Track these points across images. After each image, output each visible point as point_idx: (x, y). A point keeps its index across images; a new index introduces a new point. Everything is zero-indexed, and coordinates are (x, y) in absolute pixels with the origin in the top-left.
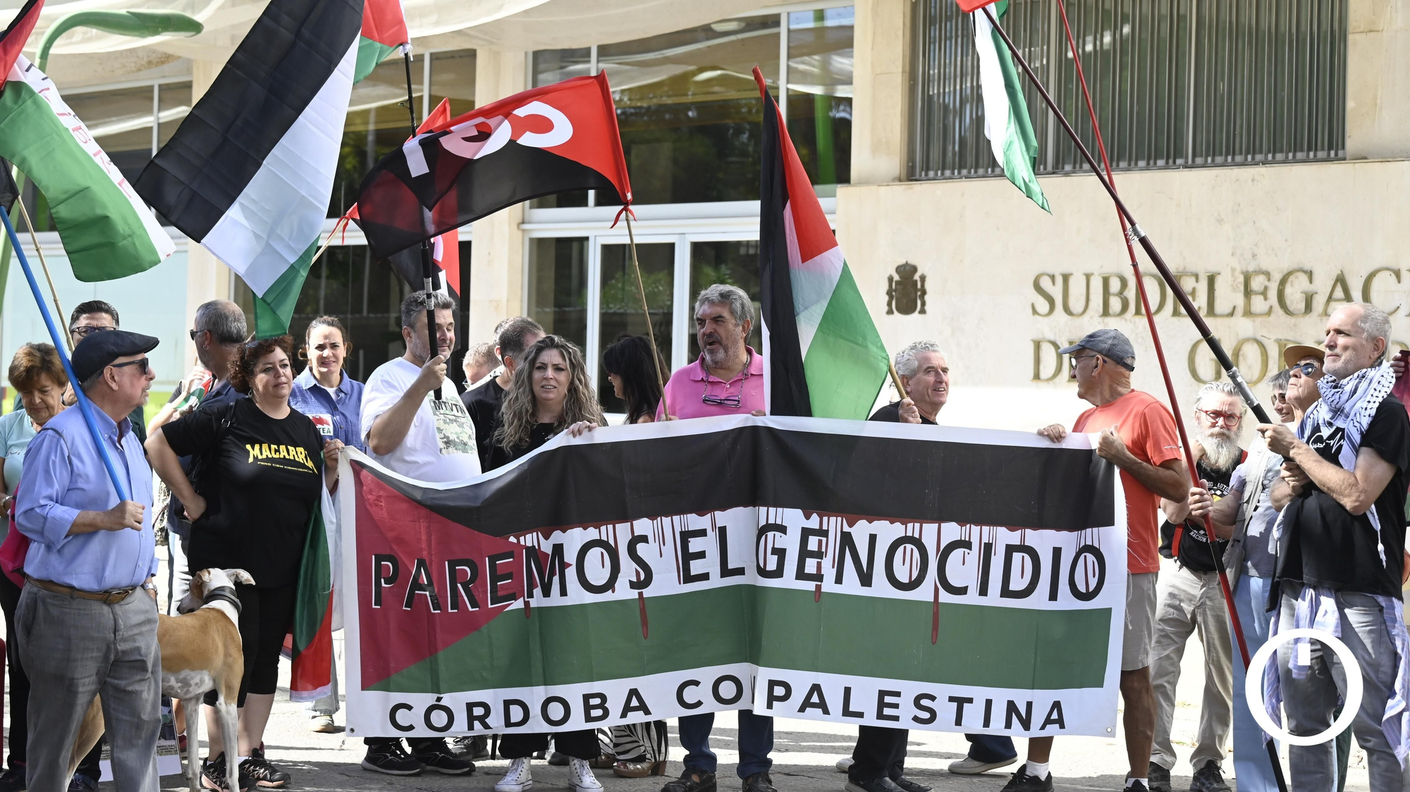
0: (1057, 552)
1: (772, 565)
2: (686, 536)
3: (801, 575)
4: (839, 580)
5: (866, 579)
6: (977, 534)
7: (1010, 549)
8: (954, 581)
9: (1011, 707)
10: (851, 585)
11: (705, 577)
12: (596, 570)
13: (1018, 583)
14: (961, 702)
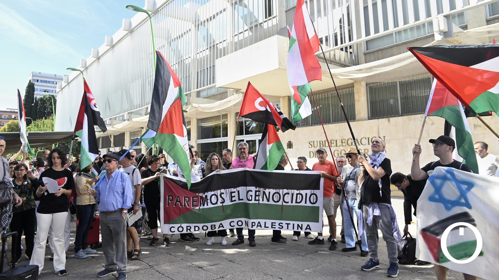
0: (306, 194)
1: (250, 198)
2: (231, 193)
3: (255, 200)
4: (263, 200)
5: (268, 200)
6: (290, 191)
7: (297, 194)
8: (286, 201)
9: (298, 225)
10: (265, 201)
11: (235, 201)
12: (214, 199)
13: (299, 200)
14: (288, 224)
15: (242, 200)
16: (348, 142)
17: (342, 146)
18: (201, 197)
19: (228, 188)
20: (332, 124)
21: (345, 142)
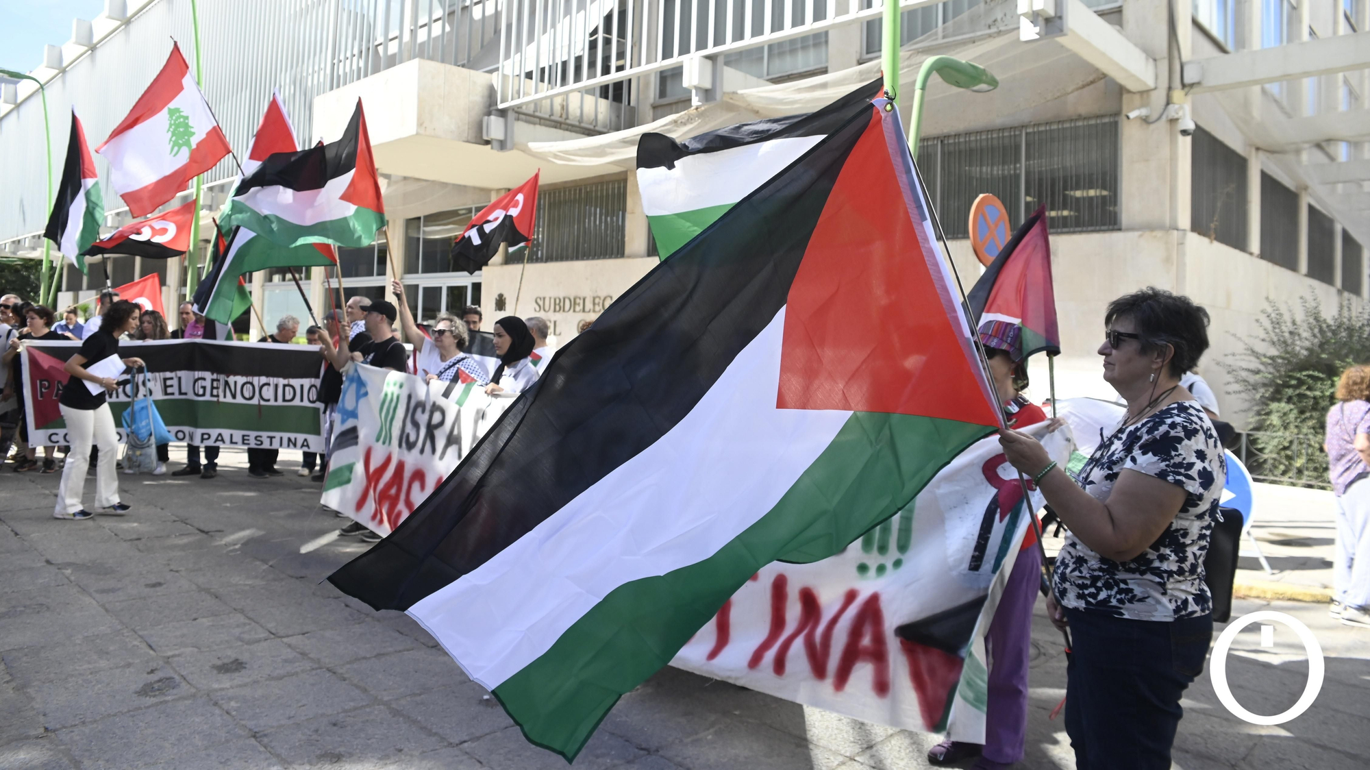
0: (302, 386)
1: (201, 392)
2: (165, 380)
3: (212, 395)
4: (225, 397)
5: (234, 396)
6: (273, 380)
7: (285, 386)
8: (265, 397)
9: (289, 440)
10: (229, 399)
11: (173, 394)
13: (288, 397)
14: (271, 438)
15: (186, 394)
19: (159, 371)
21: (599, 304)
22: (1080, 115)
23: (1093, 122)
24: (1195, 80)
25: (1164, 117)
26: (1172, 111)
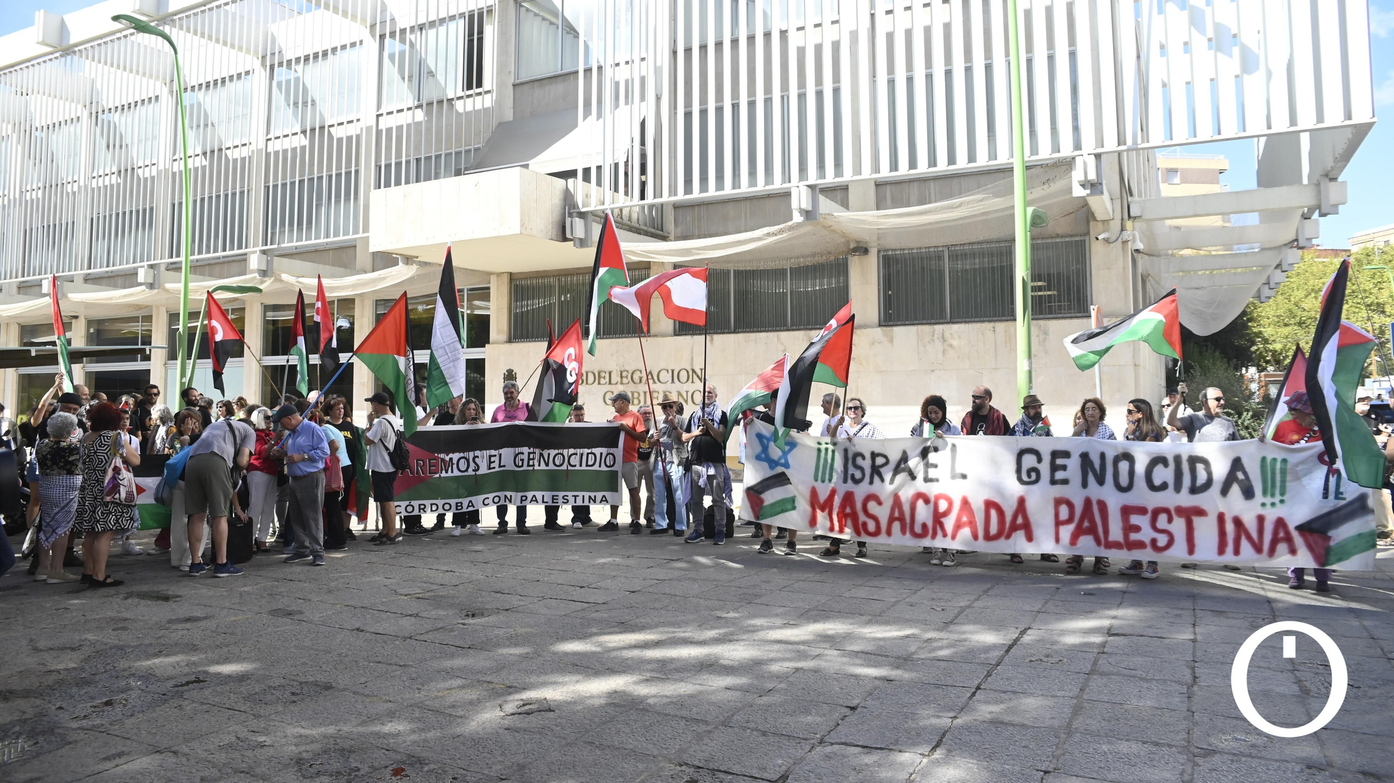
0: (602, 454)
1: (520, 463)
2: (490, 456)
3: (528, 465)
4: (539, 465)
5: (547, 465)
6: (579, 451)
7: (588, 454)
8: (573, 463)
10: (543, 467)
11: (494, 468)
12: (463, 465)
13: (590, 463)
14: (575, 496)
15: (506, 466)
16: (634, 376)
17: (622, 383)
18: (443, 460)
19: (486, 450)
20: (603, 338)
21: (627, 377)
22: (1058, 234)
23: (1068, 239)
24: (1138, 214)
25: (1120, 239)
26: (1126, 235)
